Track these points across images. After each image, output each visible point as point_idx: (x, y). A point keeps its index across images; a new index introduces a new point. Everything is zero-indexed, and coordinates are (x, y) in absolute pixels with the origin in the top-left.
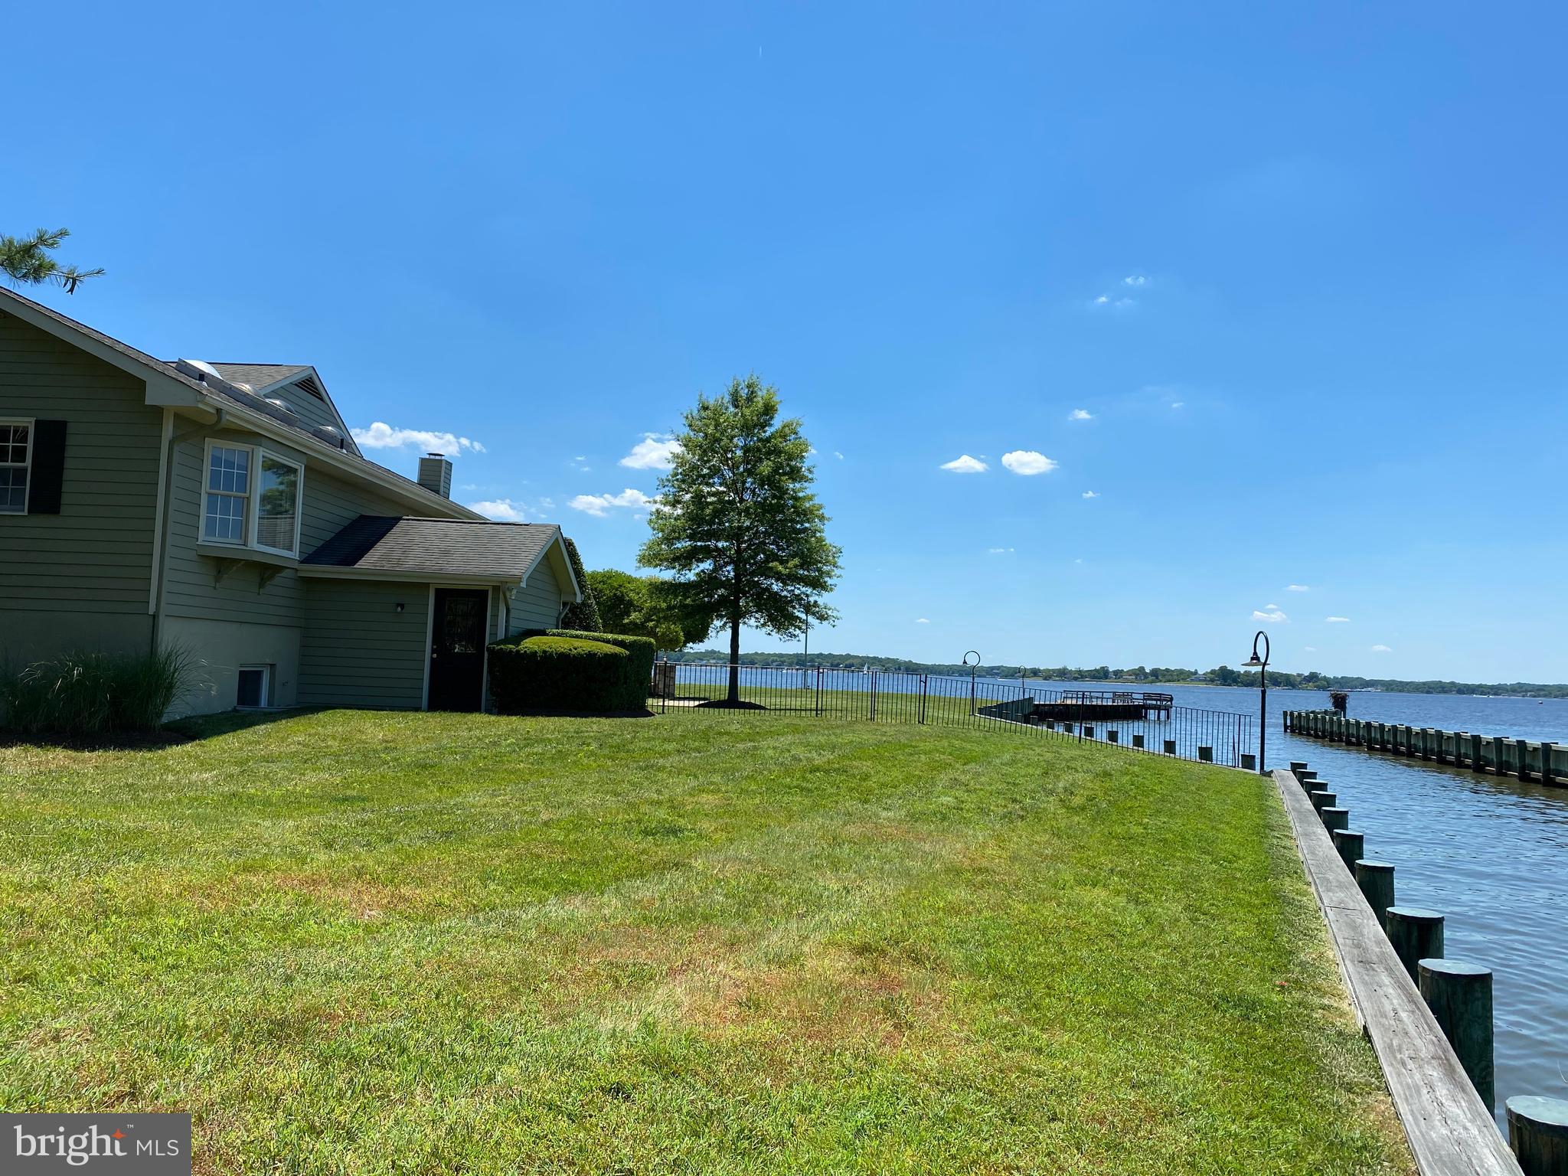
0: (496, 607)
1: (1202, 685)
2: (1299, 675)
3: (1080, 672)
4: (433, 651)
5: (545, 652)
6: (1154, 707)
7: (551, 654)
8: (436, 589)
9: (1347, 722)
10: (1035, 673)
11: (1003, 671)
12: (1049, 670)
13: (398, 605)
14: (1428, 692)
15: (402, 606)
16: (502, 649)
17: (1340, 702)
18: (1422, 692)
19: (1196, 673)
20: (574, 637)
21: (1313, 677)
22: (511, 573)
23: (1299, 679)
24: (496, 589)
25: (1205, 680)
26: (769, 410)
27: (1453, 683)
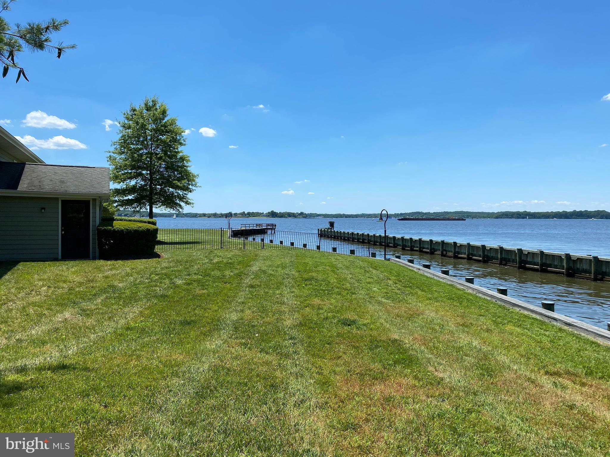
0: (95, 208)
1: (265, 218)
2: (297, 213)
3: (221, 214)
4: (62, 230)
5: (127, 229)
6: (269, 229)
7: (130, 231)
8: (62, 200)
9: (334, 231)
10: (204, 215)
11: (191, 215)
12: (210, 214)
13: (42, 208)
14: (337, 218)
15: (44, 209)
16: (105, 229)
17: (332, 224)
18: (335, 218)
19: (263, 213)
20: (128, 221)
21: (302, 214)
22: (103, 192)
23: (297, 214)
24: (94, 200)
25: (266, 216)
26: (164, 112)
27: (344, 214)
